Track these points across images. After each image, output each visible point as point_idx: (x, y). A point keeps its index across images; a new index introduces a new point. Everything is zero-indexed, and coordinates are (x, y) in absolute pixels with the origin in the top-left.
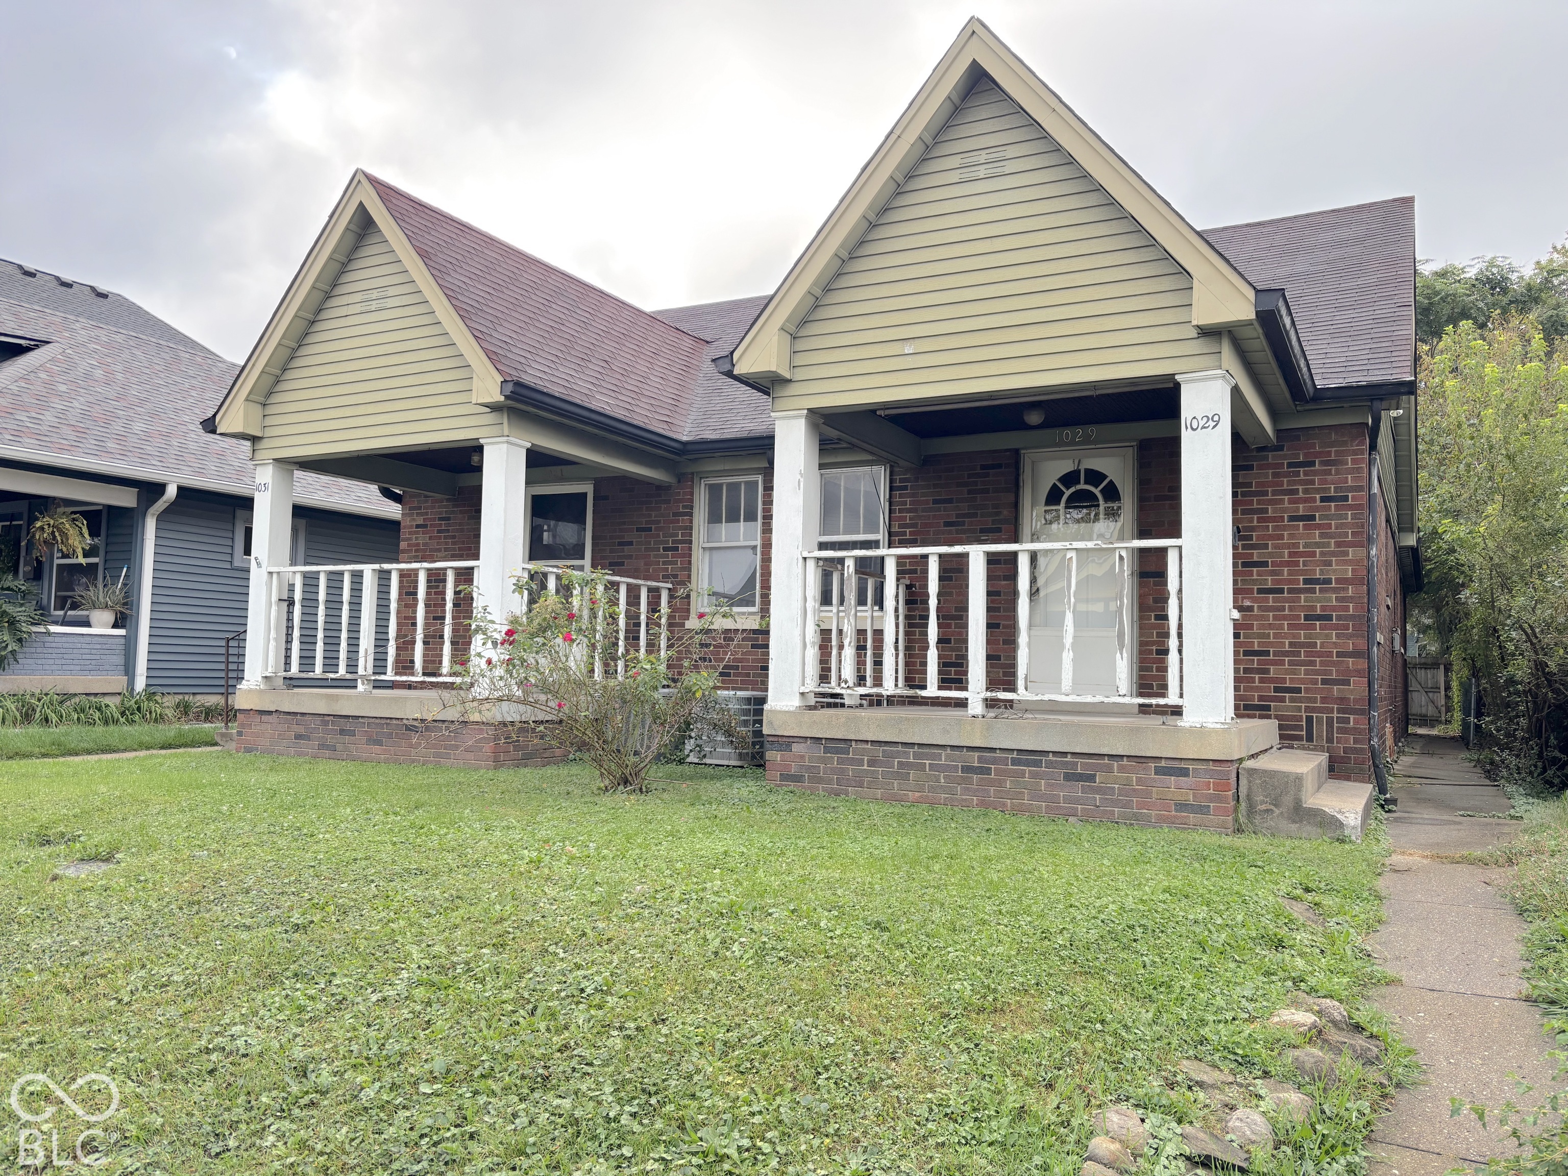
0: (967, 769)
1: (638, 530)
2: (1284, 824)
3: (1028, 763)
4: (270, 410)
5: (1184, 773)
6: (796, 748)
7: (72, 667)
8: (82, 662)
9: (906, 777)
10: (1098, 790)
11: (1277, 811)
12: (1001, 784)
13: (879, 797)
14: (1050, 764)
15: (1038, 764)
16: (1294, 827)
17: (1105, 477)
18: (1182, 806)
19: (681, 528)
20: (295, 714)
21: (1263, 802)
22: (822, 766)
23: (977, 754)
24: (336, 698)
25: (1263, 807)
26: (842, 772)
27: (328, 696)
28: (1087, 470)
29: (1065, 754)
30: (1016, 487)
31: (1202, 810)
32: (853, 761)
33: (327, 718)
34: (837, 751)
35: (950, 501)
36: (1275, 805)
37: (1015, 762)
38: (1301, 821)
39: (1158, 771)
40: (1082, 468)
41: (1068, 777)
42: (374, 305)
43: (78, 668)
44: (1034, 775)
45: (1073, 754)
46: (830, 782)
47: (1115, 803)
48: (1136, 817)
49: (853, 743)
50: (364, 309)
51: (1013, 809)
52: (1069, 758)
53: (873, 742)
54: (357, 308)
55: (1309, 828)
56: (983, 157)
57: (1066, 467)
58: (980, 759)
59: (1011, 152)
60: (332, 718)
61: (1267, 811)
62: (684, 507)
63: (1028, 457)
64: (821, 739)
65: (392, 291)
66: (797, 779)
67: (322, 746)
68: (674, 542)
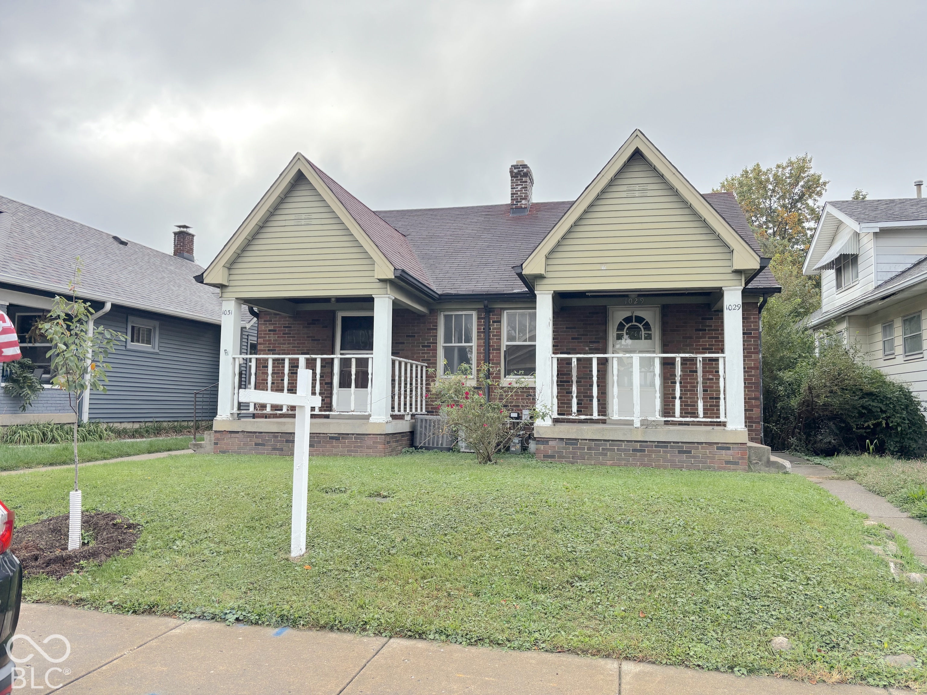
0: (634, 450)
1: (407, 336)
2: (763, 468)
3: (661, 447)
4: (233, 272)
5: (728, 449)
6: (551, 443)
7: (52, 408)
8: (56, 405)
9: (606, 455)
10: (694, 457)
11: (760, 463)
12: (650, 456)
13: (593, 463)
14: (672, 447)
15: (667, 447)
16: (767, 469)
17: (644, 319)
18: (728, 462)
19: (432, 336)
20: (255, 432)
21: (755, 460)
22: (564, 451)
23: (639, 444)
24: (284, 423)
25: (755, 462)
26: (574, 453)
27: (278, 423)
28: (635, 316)
29: (678, 442)
30: (605, 323)
31: (736, 463)
32: (580, 448)
33: (276, 434)
34: (572, 444)
35: (574, 328)
36: (760, 461)
37: (656, 446)
38: (770, 467)
39: (718, 448)
40: (634, 315)
41: (679, 452)
42: (303, 222)
43: (54, 408)
44: (665, 452)
45: (682, 442)
46: (569, 458)
47: (700, 462)
48: (709, 468)
49: (580, 441)
50: (296, 224)
51: (655, 466)
52: (680, 444)
53: (589, 440)
54: (292, 223)
55: (773, 469)
56: (637, 187)
57: (628, 314)
58: (640, 446)
59: (650, 187)
60: (280, 434)
61: (756, 463)
62: (433, 326)
63: (611, 309)
64: (563, 439)
65: (314, 216)
66: (553, 457)
67: (274, 449)
68: (428, 343)
